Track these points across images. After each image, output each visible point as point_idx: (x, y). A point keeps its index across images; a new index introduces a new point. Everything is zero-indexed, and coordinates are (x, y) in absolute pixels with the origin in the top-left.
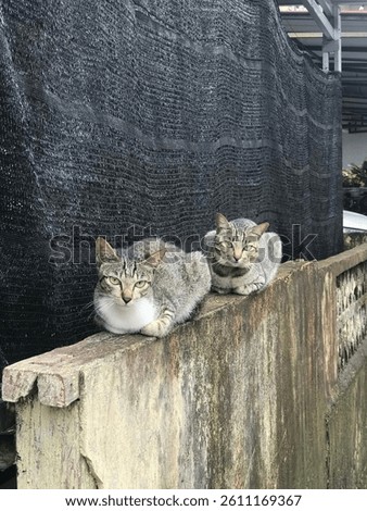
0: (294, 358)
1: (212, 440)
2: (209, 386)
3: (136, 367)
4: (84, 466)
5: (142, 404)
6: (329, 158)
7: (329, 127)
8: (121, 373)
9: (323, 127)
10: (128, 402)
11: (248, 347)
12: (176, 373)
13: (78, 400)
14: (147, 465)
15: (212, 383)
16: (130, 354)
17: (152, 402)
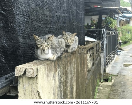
0: (79, 71)
1: (64, 90)
2: (63, 76)
3: (49, 68)
4: (38, 94)
5: (50, 78)
6: (81, 21)
7: (81, 13)
8: (46, 69)
9: (80, 12)
10: (47, 77)
11: (71, 66)
12: (57, 71)
13: (36, 76)
14: (51, 95)
15: (64, 75)
16: (47, 64)
17: (52, 78)
